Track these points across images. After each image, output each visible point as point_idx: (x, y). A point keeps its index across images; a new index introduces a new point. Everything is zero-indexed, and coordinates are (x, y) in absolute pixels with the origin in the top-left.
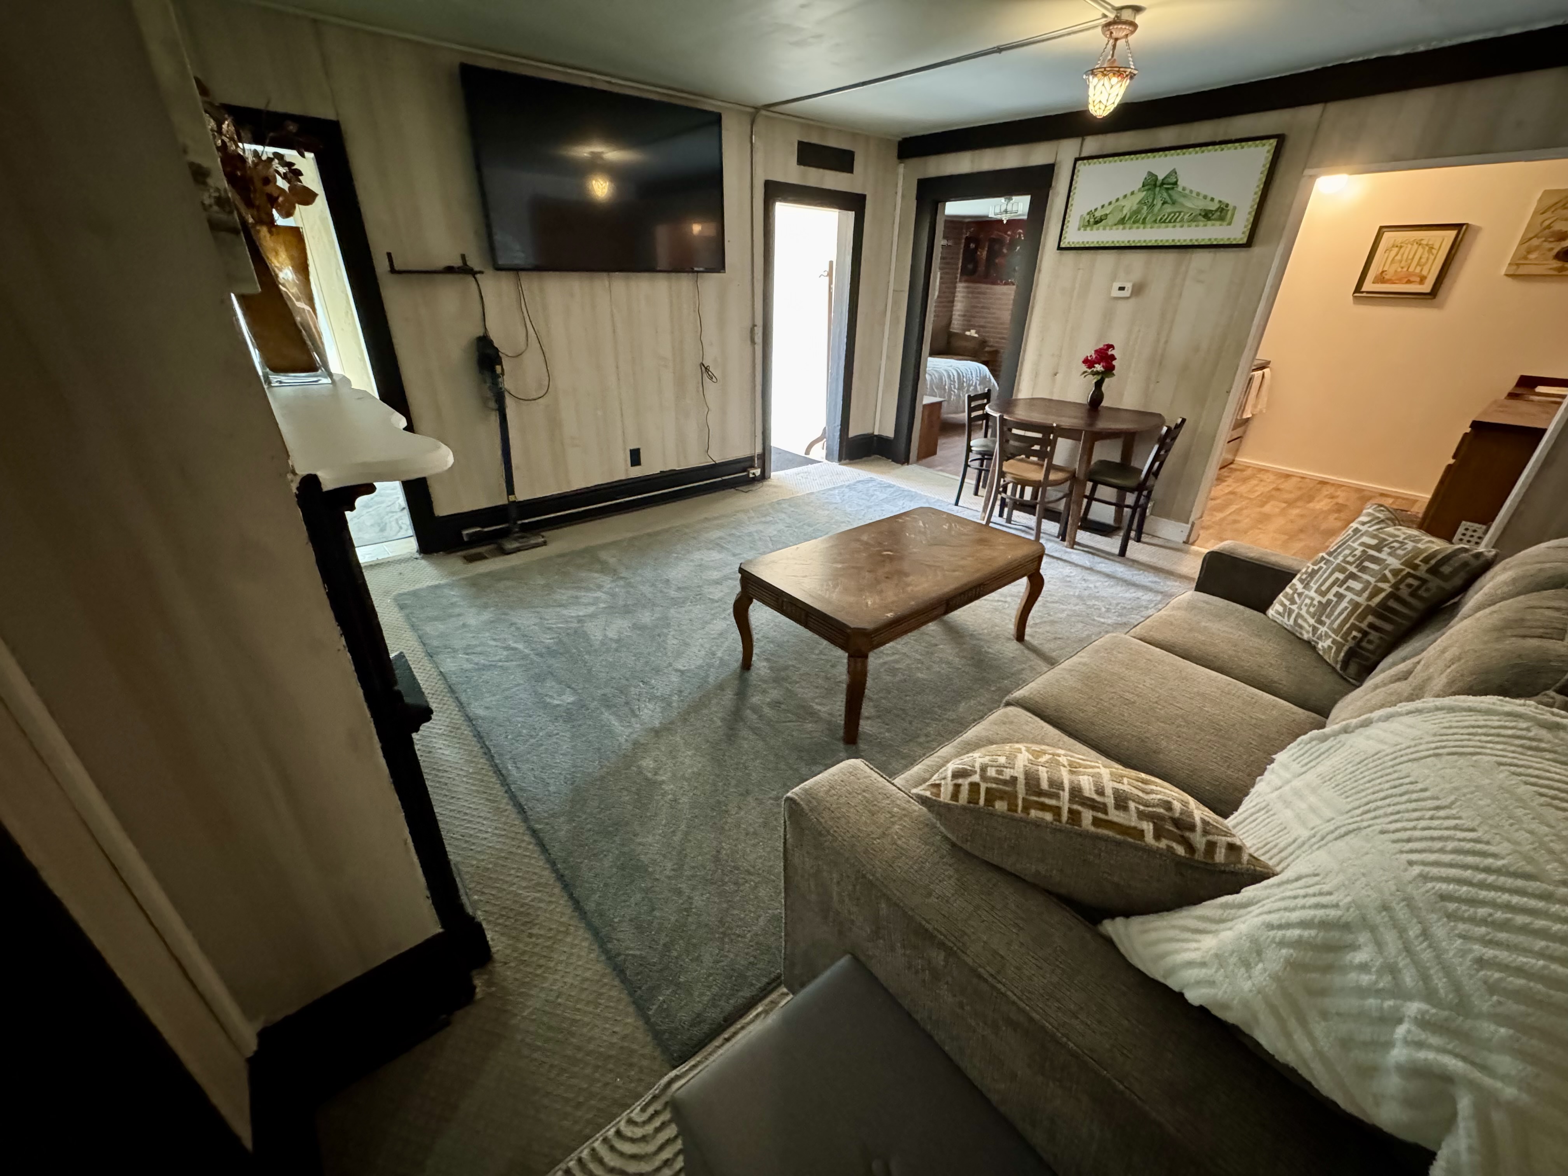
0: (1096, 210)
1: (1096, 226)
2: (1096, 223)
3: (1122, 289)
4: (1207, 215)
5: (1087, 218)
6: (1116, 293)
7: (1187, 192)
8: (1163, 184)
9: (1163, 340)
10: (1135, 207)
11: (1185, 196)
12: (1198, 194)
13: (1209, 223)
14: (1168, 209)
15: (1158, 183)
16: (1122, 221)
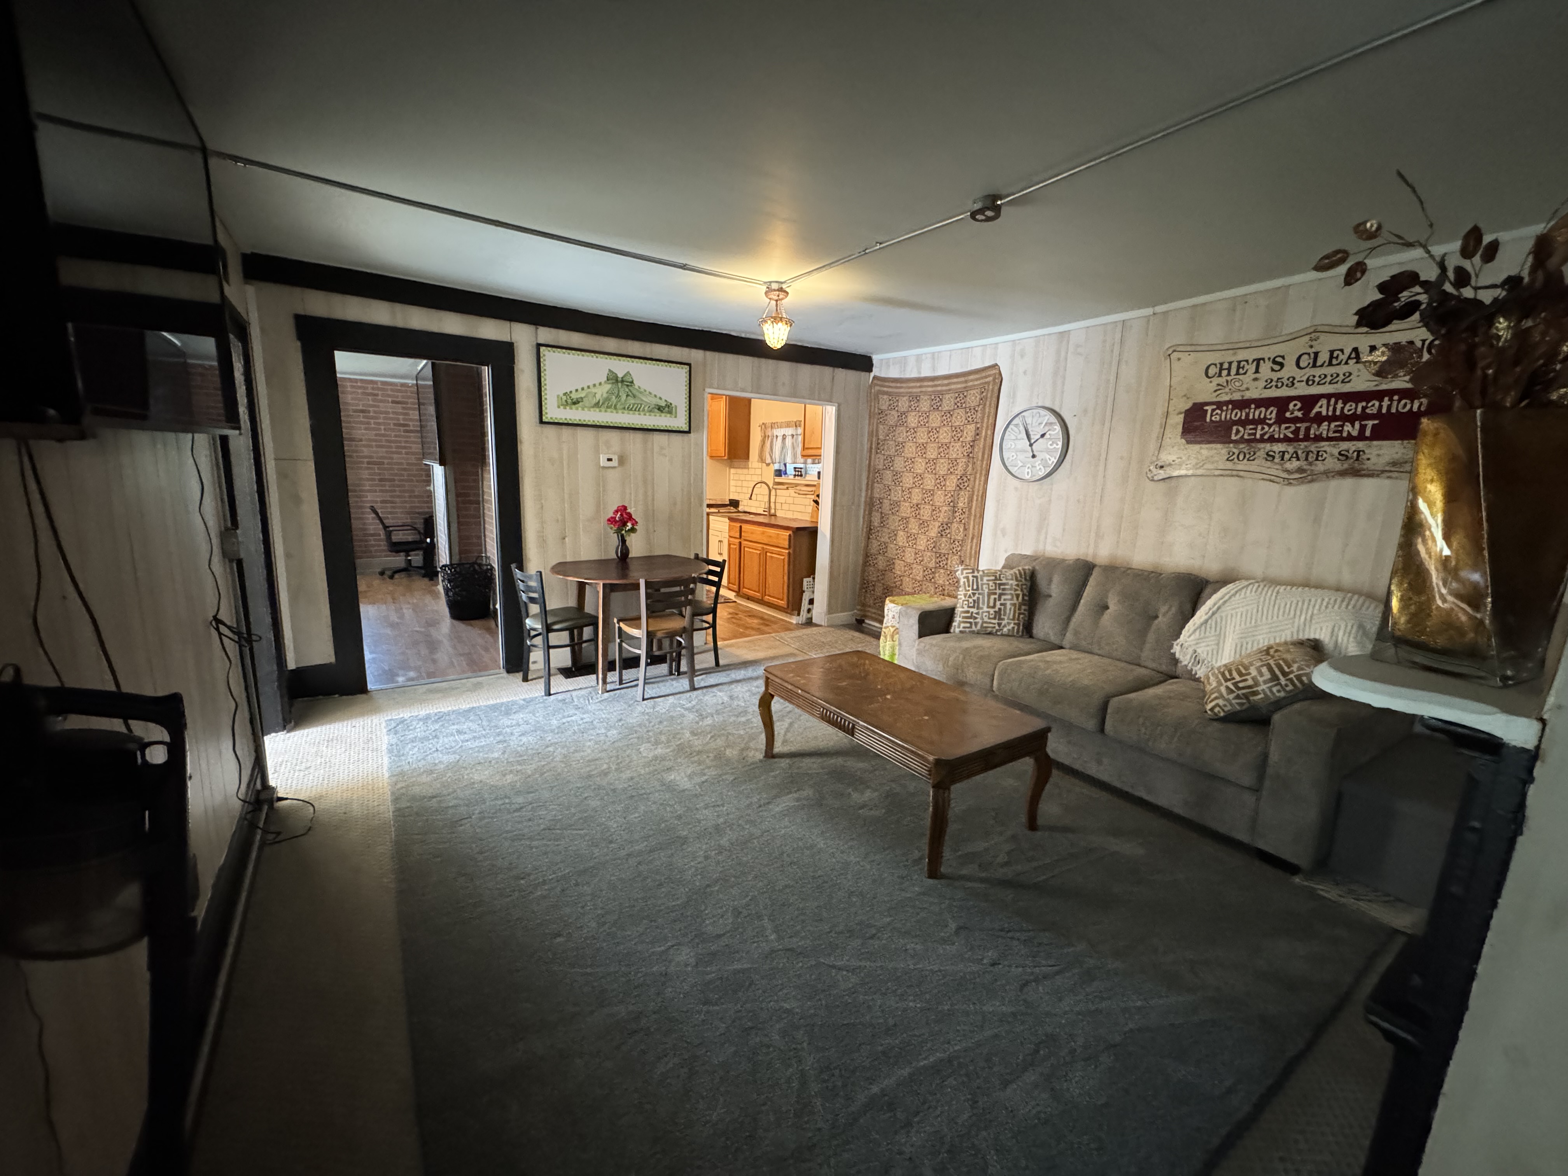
0: (571, 392)
1: (574, 407)
2: (574, 403)
3: (609, 460)
4: (660, 409)
5: (564, 398)
6: (603, 462)
7: (642, 390)
8: (622, 381)
9: (650, 498)
10: (605, 395)
11: (641, 393)
12: (650, 393)
13: (663, 415)
14: (631, 401)
15: (620, 379)
16: (597, 405)
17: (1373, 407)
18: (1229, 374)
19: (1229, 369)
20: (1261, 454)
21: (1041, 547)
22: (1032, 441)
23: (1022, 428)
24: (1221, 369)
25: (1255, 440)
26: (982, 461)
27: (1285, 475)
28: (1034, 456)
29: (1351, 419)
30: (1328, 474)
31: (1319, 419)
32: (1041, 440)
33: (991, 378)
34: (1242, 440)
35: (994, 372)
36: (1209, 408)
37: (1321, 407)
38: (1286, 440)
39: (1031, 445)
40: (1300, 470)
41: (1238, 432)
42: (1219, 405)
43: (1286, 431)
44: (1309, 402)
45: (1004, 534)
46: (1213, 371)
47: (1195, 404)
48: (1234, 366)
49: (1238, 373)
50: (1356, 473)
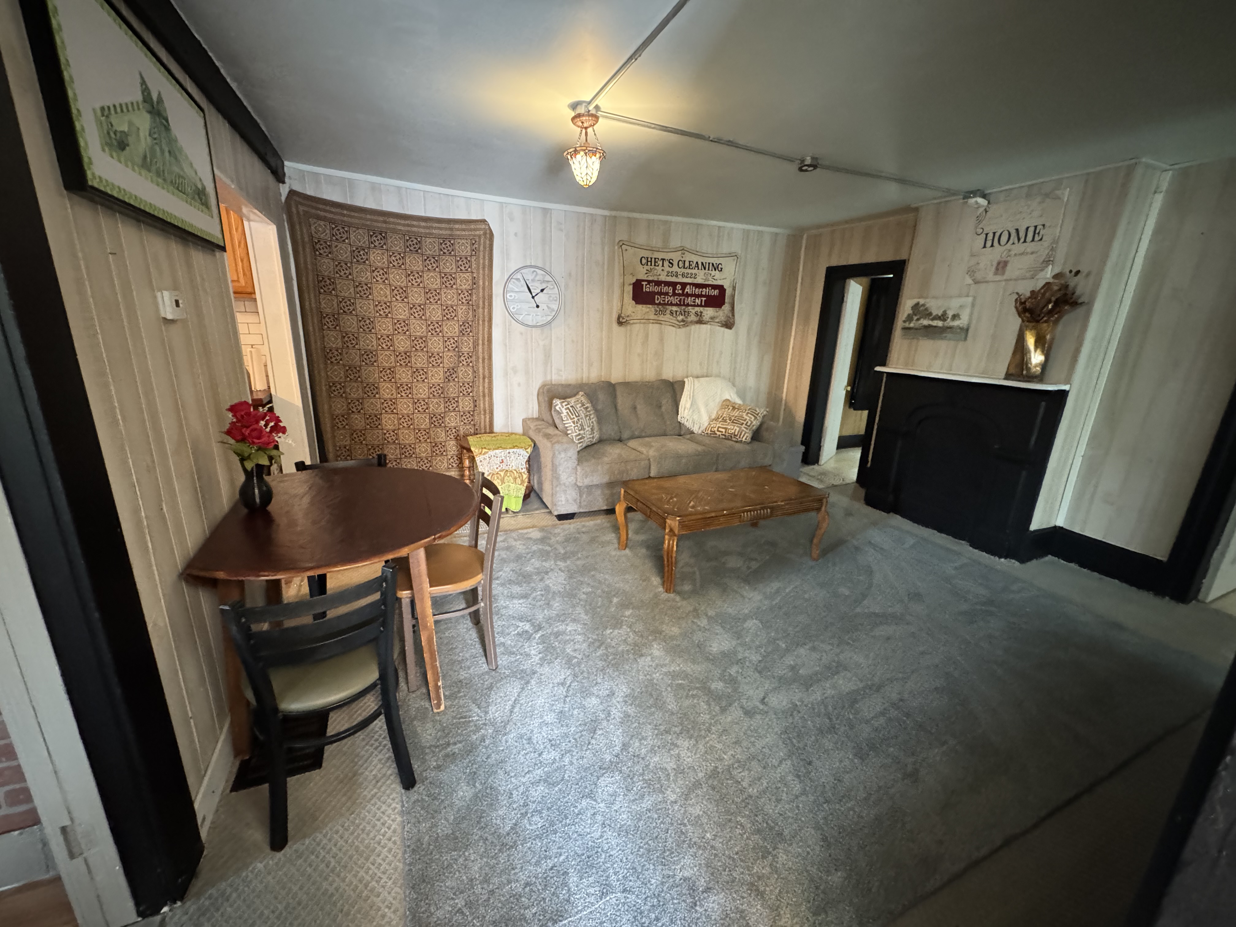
5: (105, 125)
8: (158, 112)
10: (149, 141)
15: (155, 107)
17: (705, 291)
18: (651, 265)
19: (651, 261)
20: (668, 312)
21: (549, 378)
22: (534, 295)
23: (523, 282)
24: (648, 261)
25: (665, 304)
26: (484, 308)
27: (678, 323)
28: (538, 306)
29: (698, 296)
30: (692, 323)
31: (688, 295)
32: (541, 294)
33: (482, 232)
34: (660, 304)
35: (483, 226)
36: (644, 283)
37: (688, 290)
38: (676, 305)
39: (533, 297)
40: (683, 321)
41: (658, 299)
42: (649, 282)
43: (675, 300)
44: (684, 285)
45: (515, 371)
46: (644, 261)
47: (637, 280)
48: (653, 260)
49: (655, 265)
50: (700, 322)
